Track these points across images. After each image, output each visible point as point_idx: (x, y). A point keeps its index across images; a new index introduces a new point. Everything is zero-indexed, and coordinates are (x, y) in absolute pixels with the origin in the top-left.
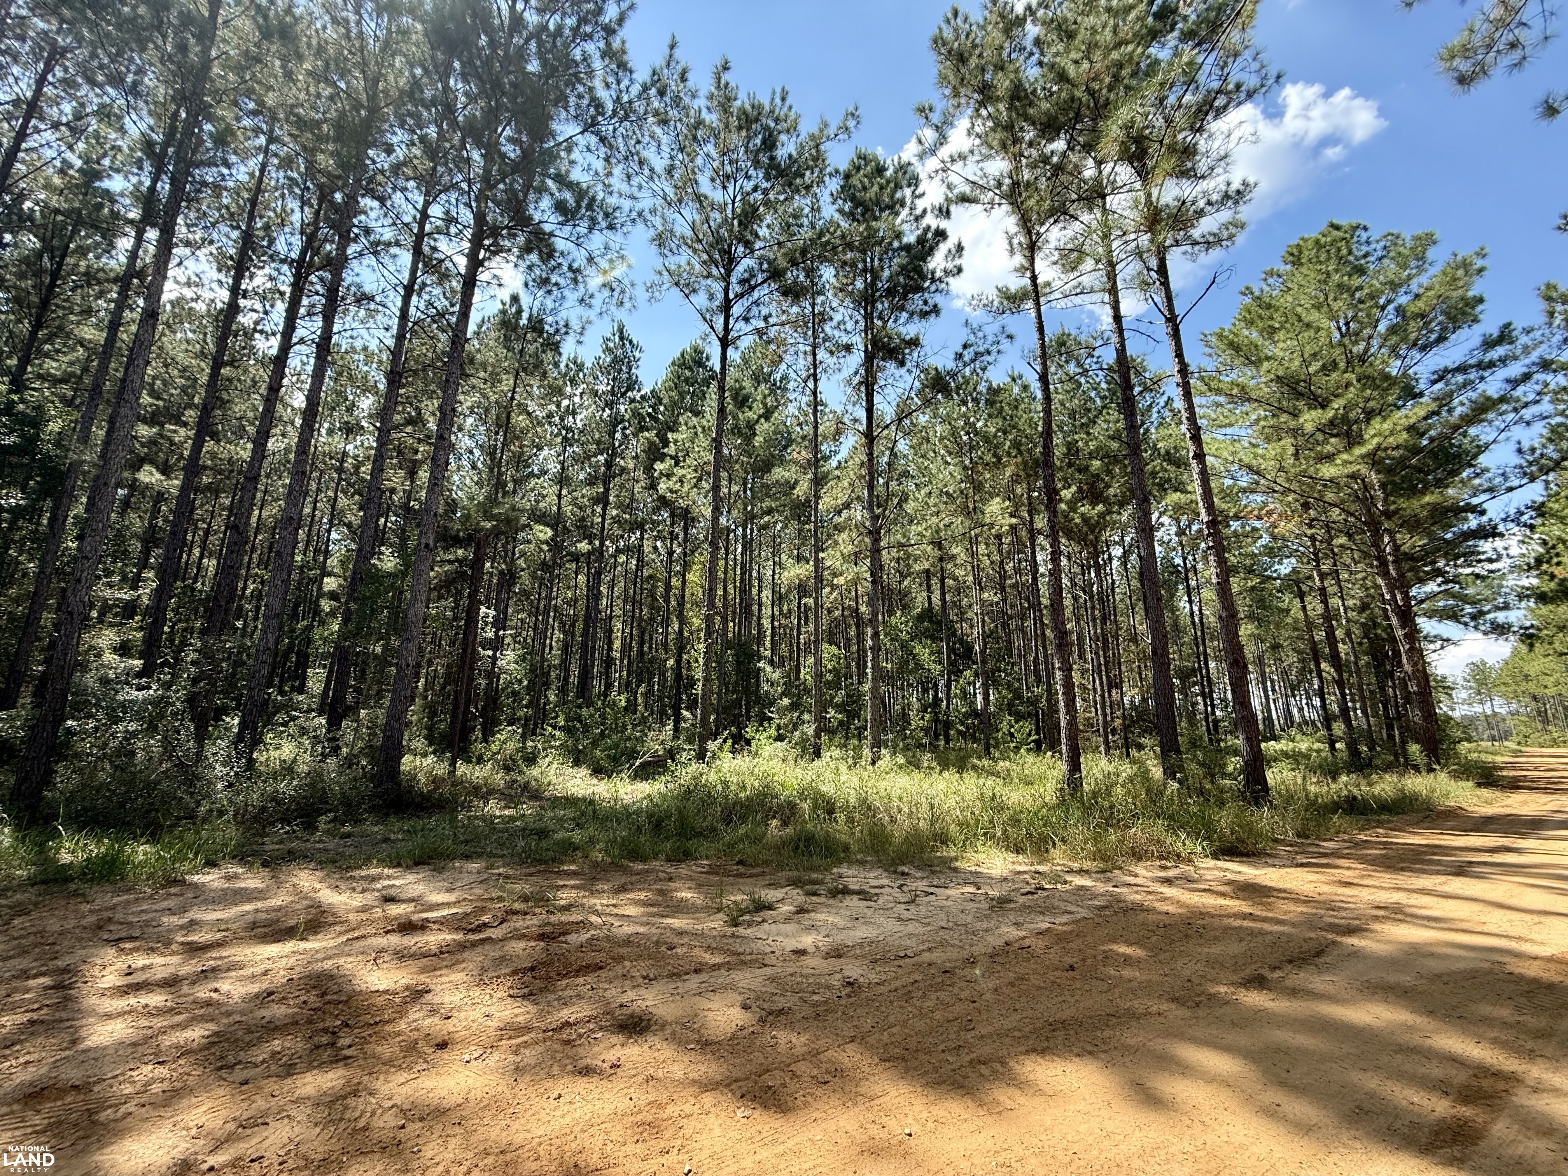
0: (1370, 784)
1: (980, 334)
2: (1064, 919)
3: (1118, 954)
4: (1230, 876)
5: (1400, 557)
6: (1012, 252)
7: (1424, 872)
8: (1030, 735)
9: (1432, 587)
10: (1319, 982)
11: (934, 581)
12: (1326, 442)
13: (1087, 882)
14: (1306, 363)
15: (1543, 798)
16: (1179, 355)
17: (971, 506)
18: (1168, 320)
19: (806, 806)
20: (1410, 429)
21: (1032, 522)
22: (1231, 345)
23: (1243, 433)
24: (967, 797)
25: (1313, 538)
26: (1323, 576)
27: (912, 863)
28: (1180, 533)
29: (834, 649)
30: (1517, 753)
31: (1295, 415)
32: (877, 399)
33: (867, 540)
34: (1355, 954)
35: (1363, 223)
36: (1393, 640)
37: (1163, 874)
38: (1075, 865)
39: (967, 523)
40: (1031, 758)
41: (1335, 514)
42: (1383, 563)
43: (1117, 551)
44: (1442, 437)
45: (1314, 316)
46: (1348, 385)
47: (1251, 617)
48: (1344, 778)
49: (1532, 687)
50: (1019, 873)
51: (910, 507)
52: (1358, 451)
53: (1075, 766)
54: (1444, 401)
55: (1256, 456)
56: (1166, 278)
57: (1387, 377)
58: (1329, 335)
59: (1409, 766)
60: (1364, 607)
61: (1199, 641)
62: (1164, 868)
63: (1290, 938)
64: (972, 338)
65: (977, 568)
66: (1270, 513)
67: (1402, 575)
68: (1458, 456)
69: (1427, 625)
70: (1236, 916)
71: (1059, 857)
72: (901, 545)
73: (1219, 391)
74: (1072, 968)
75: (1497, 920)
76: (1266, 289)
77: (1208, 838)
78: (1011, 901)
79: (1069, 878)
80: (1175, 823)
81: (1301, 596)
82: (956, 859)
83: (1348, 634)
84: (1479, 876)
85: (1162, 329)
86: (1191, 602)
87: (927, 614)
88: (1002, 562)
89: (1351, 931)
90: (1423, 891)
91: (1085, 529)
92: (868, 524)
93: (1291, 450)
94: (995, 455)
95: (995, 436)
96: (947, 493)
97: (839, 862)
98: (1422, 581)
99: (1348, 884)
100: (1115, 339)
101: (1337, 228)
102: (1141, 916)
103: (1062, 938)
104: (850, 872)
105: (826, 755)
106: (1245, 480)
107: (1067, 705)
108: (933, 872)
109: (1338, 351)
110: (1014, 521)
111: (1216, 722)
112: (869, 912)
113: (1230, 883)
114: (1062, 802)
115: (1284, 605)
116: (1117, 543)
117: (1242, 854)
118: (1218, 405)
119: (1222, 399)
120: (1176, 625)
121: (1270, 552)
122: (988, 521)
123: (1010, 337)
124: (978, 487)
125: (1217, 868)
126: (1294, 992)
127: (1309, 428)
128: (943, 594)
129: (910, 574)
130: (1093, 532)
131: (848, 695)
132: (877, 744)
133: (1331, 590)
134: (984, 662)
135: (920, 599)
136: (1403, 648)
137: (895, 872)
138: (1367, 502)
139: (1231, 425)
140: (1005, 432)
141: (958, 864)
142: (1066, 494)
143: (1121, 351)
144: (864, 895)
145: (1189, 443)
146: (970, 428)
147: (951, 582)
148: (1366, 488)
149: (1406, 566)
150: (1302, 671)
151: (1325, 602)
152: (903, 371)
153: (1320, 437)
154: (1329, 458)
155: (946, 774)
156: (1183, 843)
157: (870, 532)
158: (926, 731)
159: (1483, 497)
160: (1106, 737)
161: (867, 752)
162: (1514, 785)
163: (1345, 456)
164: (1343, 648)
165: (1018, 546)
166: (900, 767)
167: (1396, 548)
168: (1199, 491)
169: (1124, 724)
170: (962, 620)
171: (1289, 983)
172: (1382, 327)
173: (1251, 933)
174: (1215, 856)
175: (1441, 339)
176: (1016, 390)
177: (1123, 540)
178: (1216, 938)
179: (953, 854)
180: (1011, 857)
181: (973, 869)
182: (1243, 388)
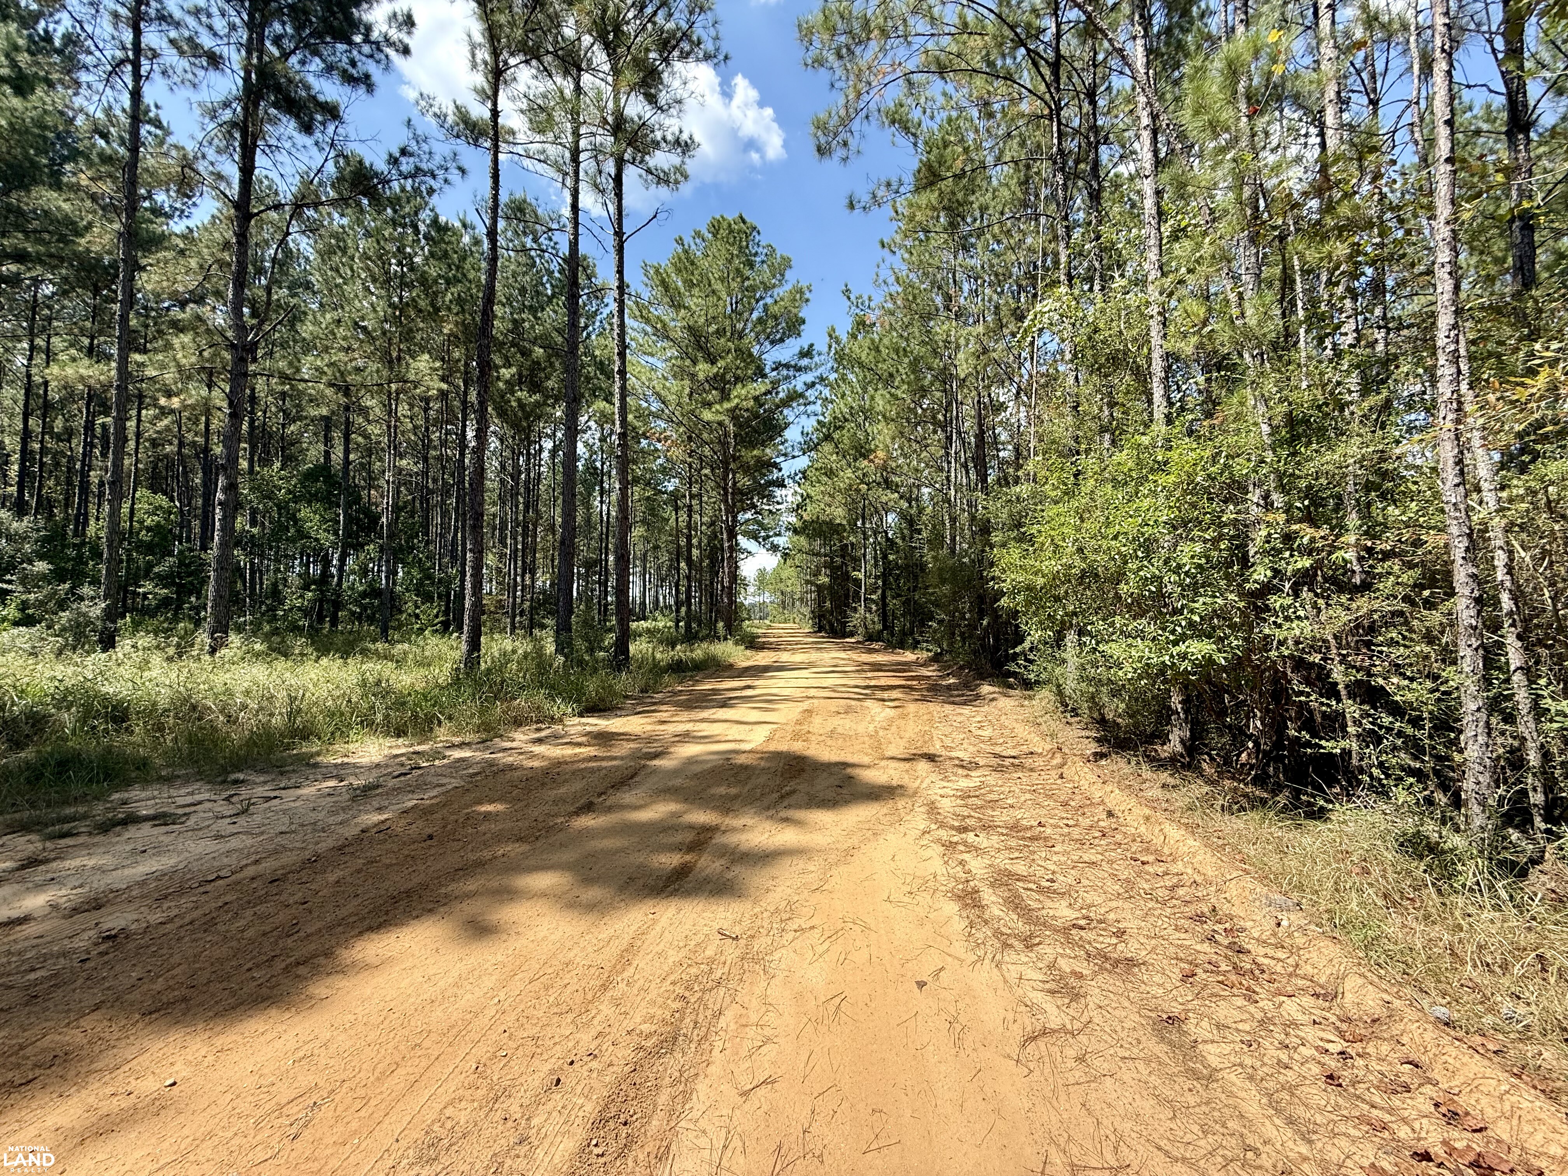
0: (692, 651)
1: (425, 147)
2: (434, 793)
3: (479, 814)
4: (588, 729)
5: (737, 491)
6: (474, 66)
7: (707, 708)
8: (437, 616)
9: (749, 515)
10: (627, 797)
11: (336, 434)
12: (709, 392)
13: (466, 754)
14: (708, 323)
15: (771, 654)
16: (620, 272)
17: (395, 354)
18: (616, 233)
19: (68, 718)
20: (756, 399)
21: (466, 393)
22: (663, 282)
23: (659, 365)
24: (344, 686)
25: (690, 467)
26: (692, 497)
27: (253, 768)
28: (603, 439)
29: (161, 500)
30: (769, 627)
31: (695, 362)
32: (260, 160)
33: (227, 356)
34: (655, 771)
35: (759, 228)
36: (722, 549)
37: (537, 735)
38: (457, 740)
39: (385, 373)
40: (433, 640)
41: (707, 451)
42: (726, 494)
43: (548, 444)
44: (771, 411)
45: (718, 286)
46: (729, 351)
47: (644, 522)
48: (679, 647)
49: (782, 586)
50: (396, 756)
51: (306, 330)
52: (727, 405)
53: (474, 645)
54: (775, 384)
55: (664, 386)
56: (621, 190)
57: (750, 355)
58: (725, 306)
59: (714, 637)
60: (713, 524)
61: (604, 538)
62: (539, 730)
63: (617, 768)
64: (413, 144)
65: (392, 430)
66: (666, 439)
67: (734, 504)
68: (775, 427)
69: (743, 542)
70: (584, 760)
71: (443, 734)
72: (284, 378)
73: (648, 321)
74: (430, 837)
75: (735, 732)
76: (693, 247)
77: (578, 701)
78: (378, 787)
79: (448, 753)
80: (554, 691)
81: (677, 509)
82: (318, 754)
83: (700, 543)
84: (731, 706)
85: (610, 241)
86: (602, 502)
87: (323, 470)
88: (427, 429)
89: (656, 756)
90: (703, 720)
91: (520, 414)
92: (230, 334)
93: (687, 391)
94: (432, 305)
95: (435, 282)
96: (364, 329)
97: (128, 784)
98: (745, 511)
99: (664, 722)
100: (569, 228)
101: (744, 222)
102: (509, 775)
103: (425, 812)
104: (143, 795)
105: (124, 645)
106: (655, 406)
107: (474, 587)
108: (282, 774)
109: (728, 322)
110: (445, 386)
111: (606, 605)
112: (166, 839)
113: (589, 733)
114: (456, 682)
115: (666, 516)
116: (548, 436)
117: (601, 711)
118: (646, 334)
119: (649, 329)
120: (588, 521)
121: (664, 470)
122: (412, 377)
123: (463, 171)
124: (408, 335)
125: (579, 724)
126: (610, 809)
127: (701, 376)
128: (347, 452)
129: (300, 418)
130: (527, 418)
131: (181, 564)
132: (221, 628)
133: (696, 508)
134: (391, 536)
135: (314, 453)
136: (727, 555)
137: (224, 782)
138: (724, 444)
139: (653, 355)
140: (448, 282)
141: (319, 759)
142: (506, 373)
143: (574, 245)
144: (161, 819)
145: (616, 358)
146: (405, 259)
147: (360, 439)
148: (726, 434)
149: (738, 497)
150: (669, 568)
151: (690, 516)
152: (308, 141)
153: (707, 386)
154: (709, 405)
155: (324, 661)
156: (559, 707)
157: (233, 346)
158: (306, 612)
159: (782, 459)
160: (514, 617)
161: (203, 638)
162: (762, 647)
163: (718, 407)
164: (695, 552)
165: (447, 416)
166: (257, 655)
167: (735, 483)
168: (617, 405)
169: (531, 607)
170: (370, 487)
171: (608, 803)
172: (755, 315)
173: (592, 771)
174: (581, 715)
175: (782, 340)
176: (466, 239)
177: (554, 434)
178: (566, 781)
179: (314, 750)
180: (390, 741)
181: (339, 761)
182: (664, 325)
